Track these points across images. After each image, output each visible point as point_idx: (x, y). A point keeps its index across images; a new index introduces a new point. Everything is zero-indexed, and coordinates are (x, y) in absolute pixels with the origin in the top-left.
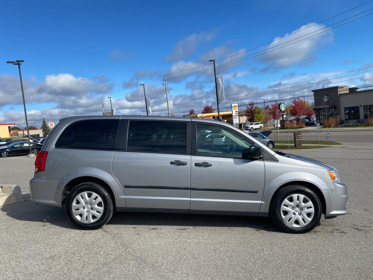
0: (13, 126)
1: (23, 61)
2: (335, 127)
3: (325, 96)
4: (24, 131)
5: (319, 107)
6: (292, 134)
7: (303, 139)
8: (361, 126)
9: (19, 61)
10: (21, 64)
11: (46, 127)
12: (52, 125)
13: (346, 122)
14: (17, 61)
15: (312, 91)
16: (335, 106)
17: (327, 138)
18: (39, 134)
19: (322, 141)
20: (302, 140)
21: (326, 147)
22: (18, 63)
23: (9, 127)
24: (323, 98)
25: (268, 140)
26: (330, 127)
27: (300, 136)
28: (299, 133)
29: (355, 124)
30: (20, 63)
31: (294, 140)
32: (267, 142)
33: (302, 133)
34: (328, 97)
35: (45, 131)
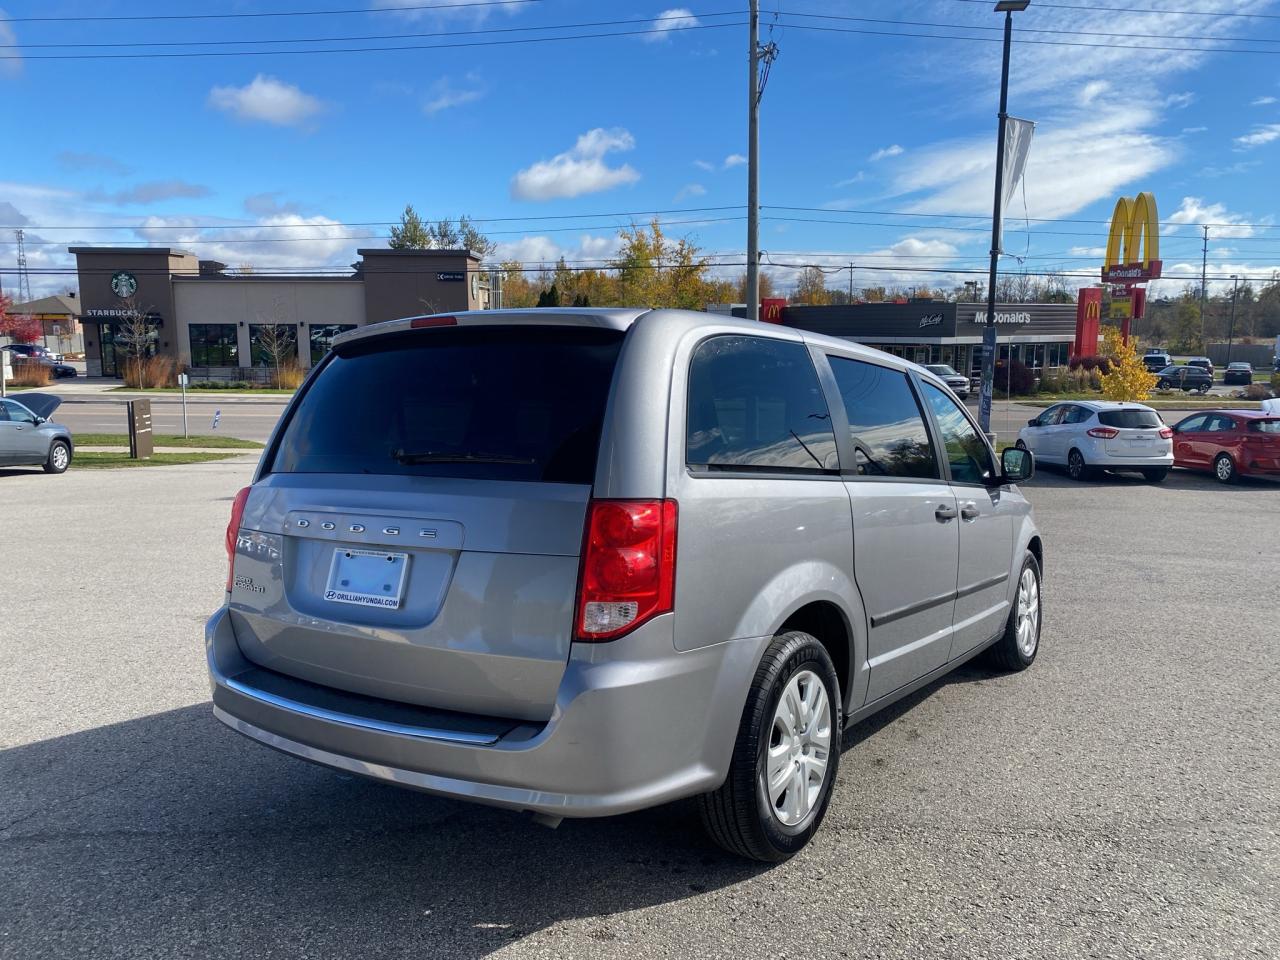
2: (167, 387)
3: (123, 277)
5: (100, 313)
6: (123, 411)
7: (158, 429)
8: (251, 388)
13: (194, 374)
15: (72, 250)
16: (158, 314)
17: (214, 427)
19: (198, 437)
20: (155, 432)
21: (227, 456)
24: (115, 281)
25: (52, 433)
26: (149, 386)
27: (149, 419)
28: (147, 403)
29: (232, 383)
31: (127, 432)
32: (50, 441)
33: (153, 407)
34: (132, 281)
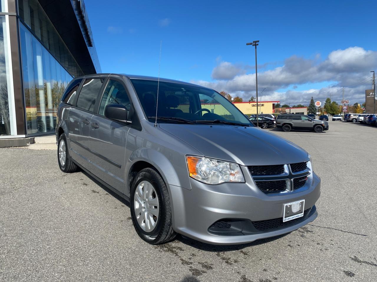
0: (277, 103)
1: (258, 41)
4: (291, 109)
9: (256, 42)
10: (258, 45)
11: (313, 106)
12: (319, 104)
14: (254, 42)
18: (304, 113)
22: (255, 44)
23: (273, 105)
30: (257, 43)
35: (312, 110)
